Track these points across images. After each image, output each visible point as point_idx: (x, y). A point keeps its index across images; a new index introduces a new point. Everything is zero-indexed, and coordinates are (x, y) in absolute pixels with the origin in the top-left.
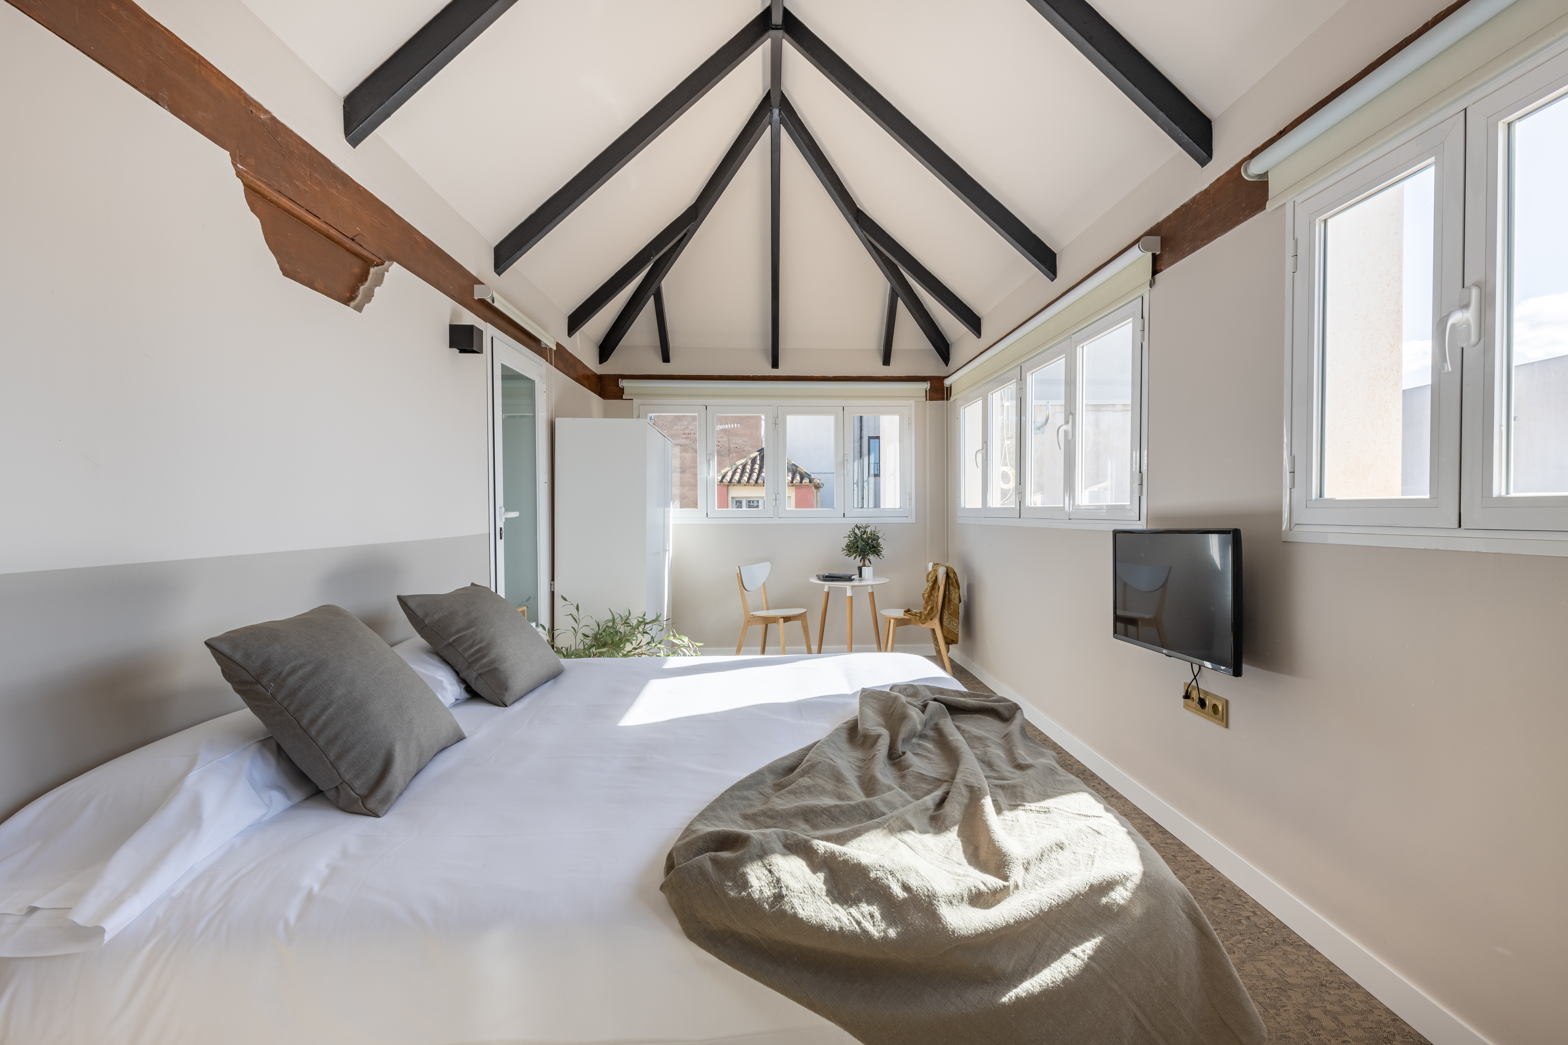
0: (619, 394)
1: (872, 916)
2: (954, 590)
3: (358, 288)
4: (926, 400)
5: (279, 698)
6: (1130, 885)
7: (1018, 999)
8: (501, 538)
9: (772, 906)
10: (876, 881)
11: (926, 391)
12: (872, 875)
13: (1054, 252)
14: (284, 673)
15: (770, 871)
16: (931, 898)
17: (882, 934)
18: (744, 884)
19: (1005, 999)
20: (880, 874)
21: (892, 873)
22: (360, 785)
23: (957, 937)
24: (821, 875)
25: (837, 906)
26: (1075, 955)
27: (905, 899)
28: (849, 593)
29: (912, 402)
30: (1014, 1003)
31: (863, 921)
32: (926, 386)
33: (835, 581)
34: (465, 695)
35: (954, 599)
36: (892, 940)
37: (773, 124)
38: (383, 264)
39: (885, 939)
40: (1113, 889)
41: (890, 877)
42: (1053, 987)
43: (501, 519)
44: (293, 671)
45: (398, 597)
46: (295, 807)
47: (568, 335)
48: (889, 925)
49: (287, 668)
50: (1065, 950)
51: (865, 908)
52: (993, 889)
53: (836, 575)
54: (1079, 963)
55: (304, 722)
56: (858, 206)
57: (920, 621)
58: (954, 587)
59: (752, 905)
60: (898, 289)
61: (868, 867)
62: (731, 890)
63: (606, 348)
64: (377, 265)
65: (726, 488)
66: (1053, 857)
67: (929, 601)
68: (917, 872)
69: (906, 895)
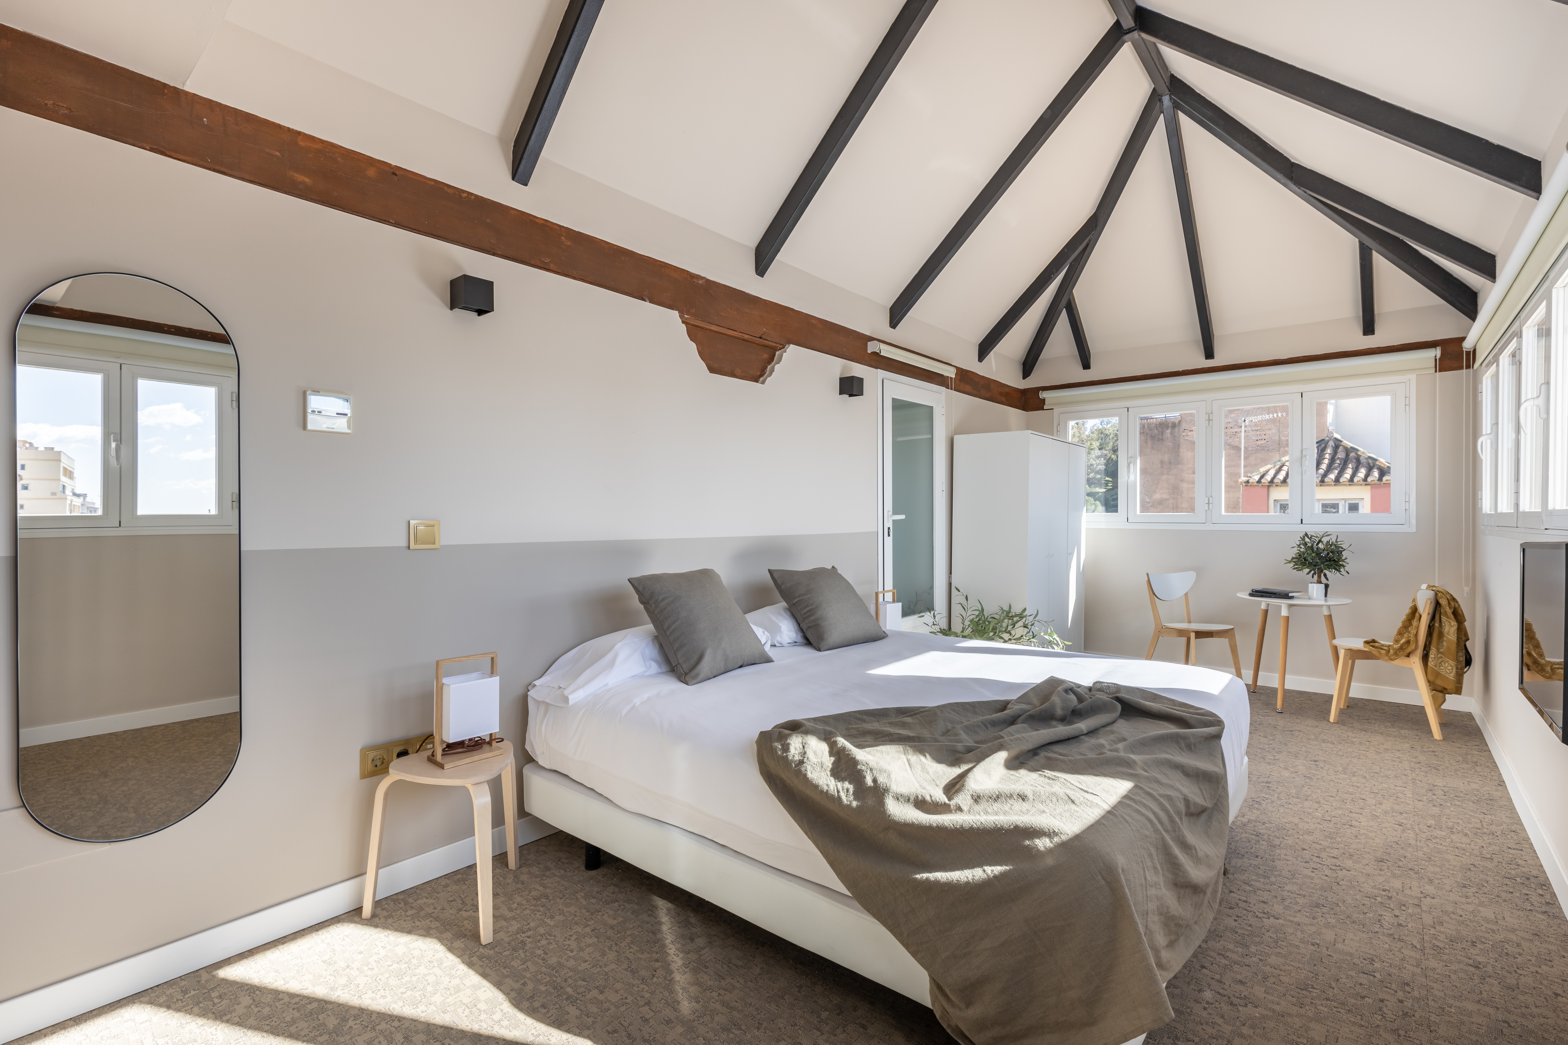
0: (1039, 405)
1: (848, 791)
2: (1449, 622)
3: (767, 367)
4: (1436, 371)
5: (656, 613)
6: (1056, 839)
7: (927, 879)
8: (889, 535)
9: (796, 766)
10: (860, 771)
11: (1436, 360)
12: (859, 767)
13: (1536, 161)
14: (659, 600)
15: (804, 747)
16: (886, 790)
17: (849, 803)
18: (786, 748)
19: (918, 876)
20: (863, 768)
21: (871, 770)
22: (686, 667)
23: (890, 820)
24: (833, 759)
25: (832, 779)
26: (984, 871)
27: (870, 787)
28: (1284, 612)
29: (1413, 377)
30: (924, 881)
31: (841, 791)
32: (1437, 352)
33: (1266, 597)
34: (800, 639)
35: (1448, 634)
36: (852, 808)
37: (1165, 111)
38: (784, 348)
39: (849, 807)
40: (1039, 838)
41: (869, 771)
42: (956, 884)
43: (888, 521)
44: (663, 600)
45: (769, 570)
46: (662, 673)
47: (979, 361)
48: (855, 799)
49: (661, 597)
50: (980, 865)
51: (847, 785)
52: (935, 802)
53: (1269, 591)
54: (985, 876)
55: (665, 627)
56: (1293, 161)
57: (1387, 655)
58: (1447, 617)
59: (785, 761)
60: (1369, 242)
61: (858, 761)
62: (780, 750)
63: (1028, 365)
64: (780, 349)
65: (1266, 490)
66: (1010, 802)
67: (1405, 633)
68: (889, 775)
69: (872, 784)
